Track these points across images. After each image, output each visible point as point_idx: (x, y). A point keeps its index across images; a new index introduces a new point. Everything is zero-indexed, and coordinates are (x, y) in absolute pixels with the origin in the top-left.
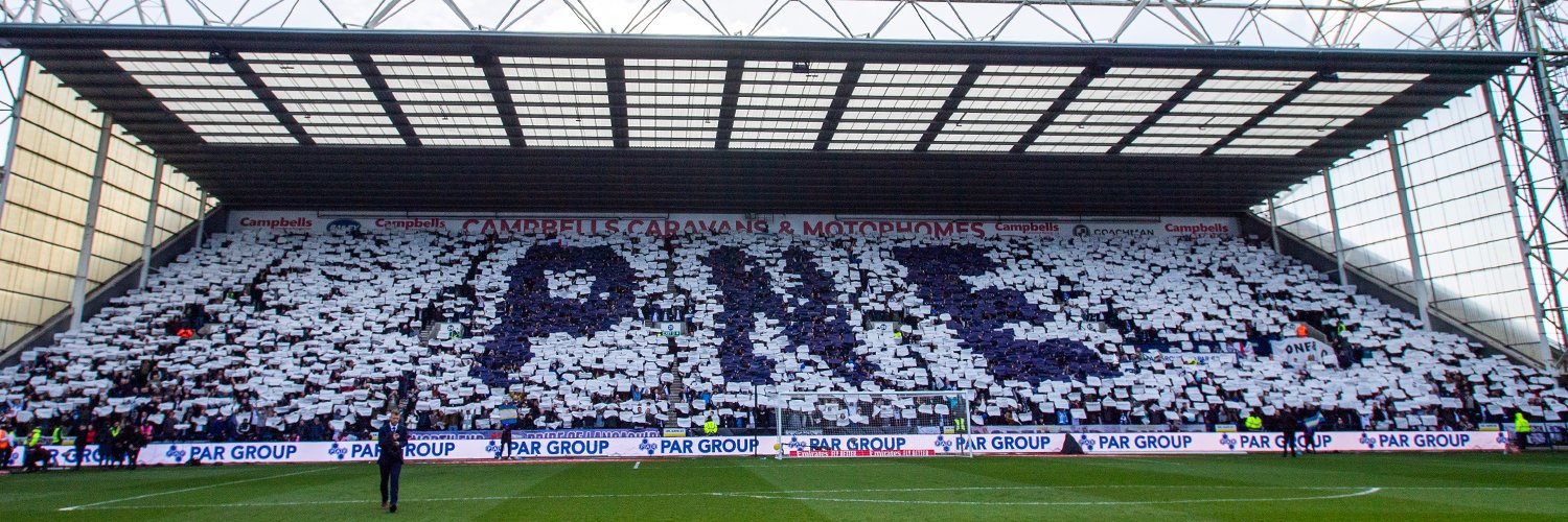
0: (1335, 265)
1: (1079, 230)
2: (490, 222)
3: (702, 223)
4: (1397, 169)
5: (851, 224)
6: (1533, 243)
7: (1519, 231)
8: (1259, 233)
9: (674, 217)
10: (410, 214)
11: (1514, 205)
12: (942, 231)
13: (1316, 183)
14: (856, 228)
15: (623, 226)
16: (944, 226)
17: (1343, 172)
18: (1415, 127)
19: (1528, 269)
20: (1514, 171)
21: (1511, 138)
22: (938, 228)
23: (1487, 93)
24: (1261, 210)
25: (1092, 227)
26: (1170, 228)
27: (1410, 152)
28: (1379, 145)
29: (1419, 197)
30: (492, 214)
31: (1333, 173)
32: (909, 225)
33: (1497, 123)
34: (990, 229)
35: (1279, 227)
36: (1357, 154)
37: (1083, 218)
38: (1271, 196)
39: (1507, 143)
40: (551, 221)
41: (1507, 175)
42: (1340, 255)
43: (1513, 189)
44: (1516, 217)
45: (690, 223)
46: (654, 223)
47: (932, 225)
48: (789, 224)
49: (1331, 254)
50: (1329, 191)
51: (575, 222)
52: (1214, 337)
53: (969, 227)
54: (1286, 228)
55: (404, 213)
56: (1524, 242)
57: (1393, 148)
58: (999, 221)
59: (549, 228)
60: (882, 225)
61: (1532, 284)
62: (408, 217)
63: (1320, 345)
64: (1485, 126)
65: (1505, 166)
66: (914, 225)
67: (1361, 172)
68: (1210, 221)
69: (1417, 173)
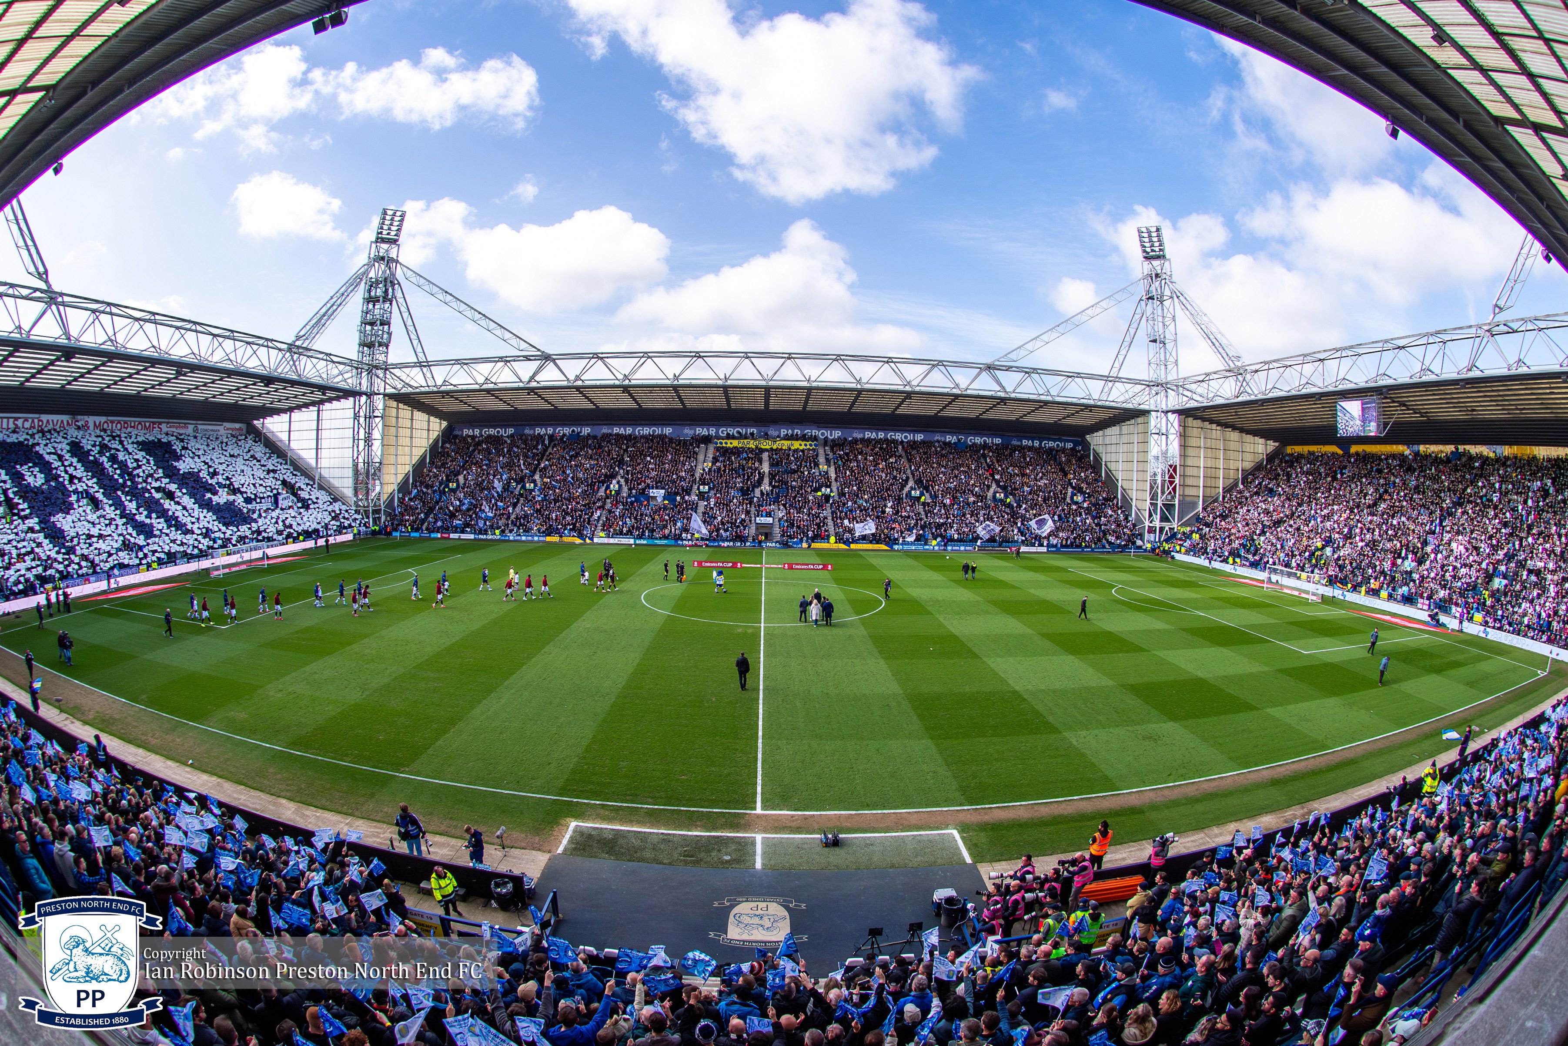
0: (287, 457)
1: (196, 430)
4: (318, 420)
7: (353, 456)
8: (259, 436)
11: (354, 446)
12: (147, 428)
13: (285, 416)
14: (114, 425)
17: (297, 416)
18: (327, 406)
20: (356, 433)
22: (145, 426)
23: (355, 401)
24: (258, 425)
25: (200, 427)
26: (226, 428)
27: (325, 415)
28: (315, 409)
29: (324, 434)
31: (294, 415)
33: (354, 414)
35: (265, 434)
36: (305, 410)
37: (196, 421)
38: (264, 418)
39: (355, 423)
42: (289, 453)
49: (286, 452)
50: (289, 422)
54: (269, 436)
57: (320, 411)
58: (167, 422)
60: (121, 424)
63: (291, 497)
64: (351, 413)
65: (353, 431)
67: (305, 418)
68: (237, 426)
69: (325, 424)
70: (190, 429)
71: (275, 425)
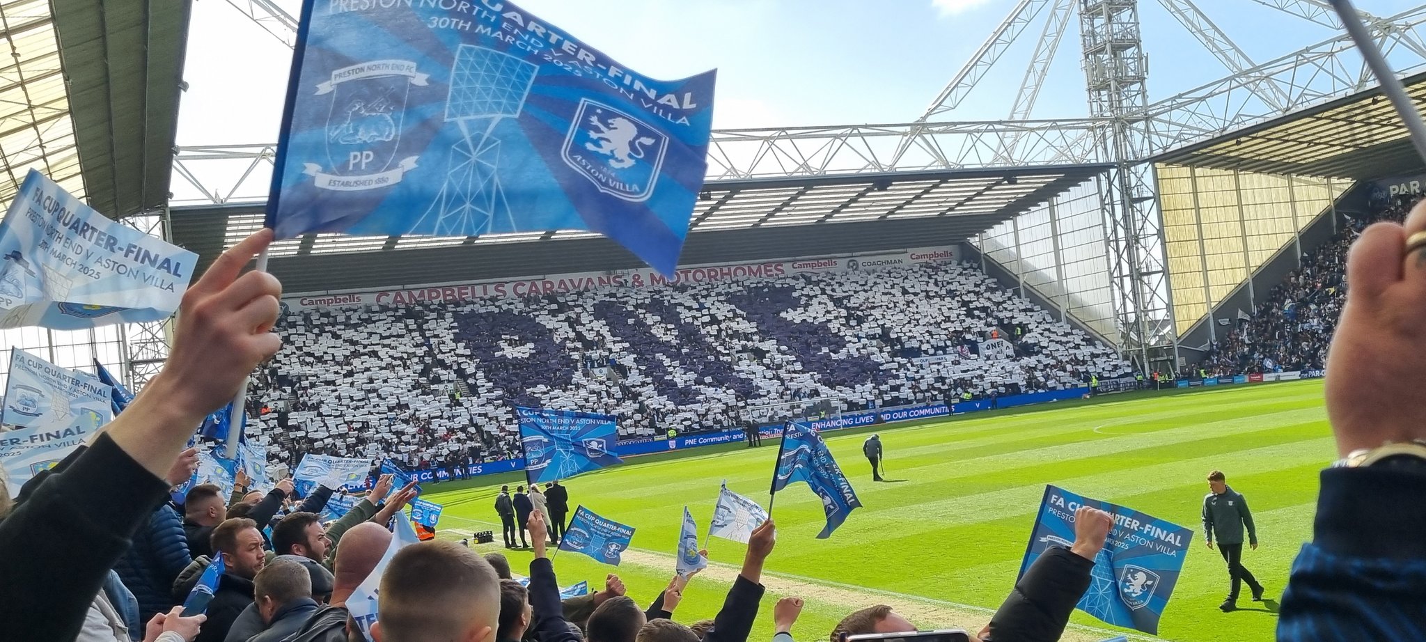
0: (1018, 284)
1: (851, 264)
2: (398, 293)
3: (571, 281)
4: (1053, 221)
5: (686, 272)
6: (1115, 275)
7: (1109, 268)
8: (973, 258)
9: (550, 277)
10: (330, 292)
11: (1108, 252)
12: (753, 273)
13: (1009, 224)
14: (690, 276)
15: (509, 288)
16: (754, 268)
17: (1024, 219)
18: (1063, 196)
19: (1112, 290)
20: (1109, 231)
21: (1109, 212)
22: (750, 270)
23: (1099, 181)
24: (974, 241)
25: (860, 260)
26: (913, 257)
27: (1062, 211)
28: (1045, 204)
29: (1065, 241)
30: (400, 287)
31: (1019, 218)
32: (729, 269)
33: (1102, 200)
34: (788, 268)
35: (985, 254)
36: (1033, 209)
37: (854, 254)
38: (981, 232)
39: (1107, 215)
40: (449, 290)
41: (1105, 233)
42: (1020, 276)
43: (1108, 241)
44: (1108, 259)
45: (562, 282)
46: (533, 284)
47: (746, 268)
48: (639, 277)
49: (1016, 276)
50: (1016, 231)
51: (470, 288)
52: (945, 344)
53: (773, 268)
54: (990, 255)
55: (324, 292)
56: (1111, 274)
57: (1051, 207)
58: (794, 262)
59: (449, 295)
60: (709, 271)
61: (1113, 299)
62: (328, 295)
63: (1006, 343)
64: (1095, 202)
65: (1105, 227)
66: (733, 269)
67: (1034, 221)
68: (941, 249)
69: (1064, 226)
70: (842, 264)
71: (999, 239)
